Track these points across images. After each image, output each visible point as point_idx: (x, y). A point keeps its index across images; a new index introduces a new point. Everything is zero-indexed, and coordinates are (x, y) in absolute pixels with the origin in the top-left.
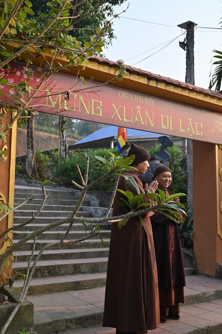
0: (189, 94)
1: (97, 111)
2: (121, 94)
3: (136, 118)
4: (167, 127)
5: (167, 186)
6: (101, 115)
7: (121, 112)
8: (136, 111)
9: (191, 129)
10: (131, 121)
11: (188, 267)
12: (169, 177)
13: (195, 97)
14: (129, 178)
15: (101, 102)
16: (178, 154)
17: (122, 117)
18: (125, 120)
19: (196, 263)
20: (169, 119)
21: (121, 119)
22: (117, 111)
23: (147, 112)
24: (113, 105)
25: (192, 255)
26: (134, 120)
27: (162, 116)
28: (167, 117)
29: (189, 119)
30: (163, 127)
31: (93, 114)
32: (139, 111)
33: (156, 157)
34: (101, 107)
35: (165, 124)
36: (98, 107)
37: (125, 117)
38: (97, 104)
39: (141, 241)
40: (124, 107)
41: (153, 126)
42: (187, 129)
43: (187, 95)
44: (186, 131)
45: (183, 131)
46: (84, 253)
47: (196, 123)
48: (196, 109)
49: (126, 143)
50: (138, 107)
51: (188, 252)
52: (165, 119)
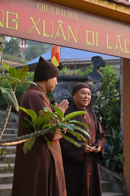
0: (116, 8)
1: (12, 24)
2: (40, 7)
3: (58, 33)
4: (92, 43)
5: (87, 105)
6: (17, 29)
7: (40, 26)
8: (57, 25)
9: (119, 46)
10: (52, 36)
11: (118, 192)
12: (89, 94)
13: (123, 11)
14: (7, 90)
15: (17, 15)
16: (113, 75)
17: (42, 32)
18: (44, 34)
19: (126, 188)
20: (95, 35)
21: (40, 34)
22: (35, 25)
23: (69, 27)
24: (31, 18)
25: (122, 180)
26: (54, 35)
27: (87, 31)
28: (93, 32)
29: (117, 36)
30: (88, 43)
31: (7, 27)
32: (60, 25)
33: (89, 78)
34: (17, 20)
35: (90, 40)
36: (14, 20)
37: (44, 31)
38: (11, 17)
39: (48, 166)
40: (44, 21)
41: (76, 42)
42: (114, 47)
43: (114, 9)
44: (113, 48)
45: (110, 48)
46: (6, 178)
47: (125, 40)
48: (124, 24)
49: (60, 64)
50: (60, 21)
51: (118, 177)
52: (90, 35)
